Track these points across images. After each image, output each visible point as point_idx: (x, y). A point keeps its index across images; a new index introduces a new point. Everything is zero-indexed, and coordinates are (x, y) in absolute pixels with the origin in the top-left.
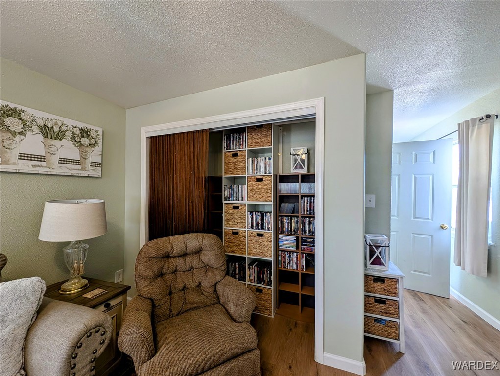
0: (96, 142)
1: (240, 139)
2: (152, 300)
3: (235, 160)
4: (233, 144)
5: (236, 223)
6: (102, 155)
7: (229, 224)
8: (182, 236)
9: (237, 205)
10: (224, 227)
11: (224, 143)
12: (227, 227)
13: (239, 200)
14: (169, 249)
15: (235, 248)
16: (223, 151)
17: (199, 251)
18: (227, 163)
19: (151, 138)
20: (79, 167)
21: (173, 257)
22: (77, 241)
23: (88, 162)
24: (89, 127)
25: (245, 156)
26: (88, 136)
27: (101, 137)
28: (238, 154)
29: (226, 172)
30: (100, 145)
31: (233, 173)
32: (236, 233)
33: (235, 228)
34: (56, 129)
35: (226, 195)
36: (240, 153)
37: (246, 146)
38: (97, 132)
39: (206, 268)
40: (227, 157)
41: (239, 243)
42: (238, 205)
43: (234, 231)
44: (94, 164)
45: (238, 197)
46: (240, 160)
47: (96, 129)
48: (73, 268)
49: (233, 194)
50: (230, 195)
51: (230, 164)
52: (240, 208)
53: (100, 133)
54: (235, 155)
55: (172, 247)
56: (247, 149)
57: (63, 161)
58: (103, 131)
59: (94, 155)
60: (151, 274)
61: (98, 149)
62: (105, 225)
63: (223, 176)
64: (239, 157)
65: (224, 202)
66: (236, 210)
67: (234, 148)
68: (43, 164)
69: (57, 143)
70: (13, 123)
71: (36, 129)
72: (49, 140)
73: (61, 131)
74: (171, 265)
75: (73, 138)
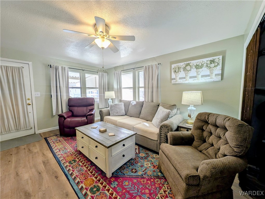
0: (218, 64)
6: (222, 69)
14: (206, 118)
20: (209, 78)
23: (214, 74)
24: (214, 58)
26: (214, 62)
27: (221, 60)
30: (221, 65)
34: (200, 65)
38: (219, 58)
39: (227, 142)
44: (217, 75)
53: (221, 58)
57: (203, 76)
59: (217, 70)
61: (219, 67)
68: (196, 79)
69: (201, 70)
70: (188, 68)
71: (194, 67)
72: (198, 70)
73: (202, 65)
74: (208, 128)
75: (207, 66)
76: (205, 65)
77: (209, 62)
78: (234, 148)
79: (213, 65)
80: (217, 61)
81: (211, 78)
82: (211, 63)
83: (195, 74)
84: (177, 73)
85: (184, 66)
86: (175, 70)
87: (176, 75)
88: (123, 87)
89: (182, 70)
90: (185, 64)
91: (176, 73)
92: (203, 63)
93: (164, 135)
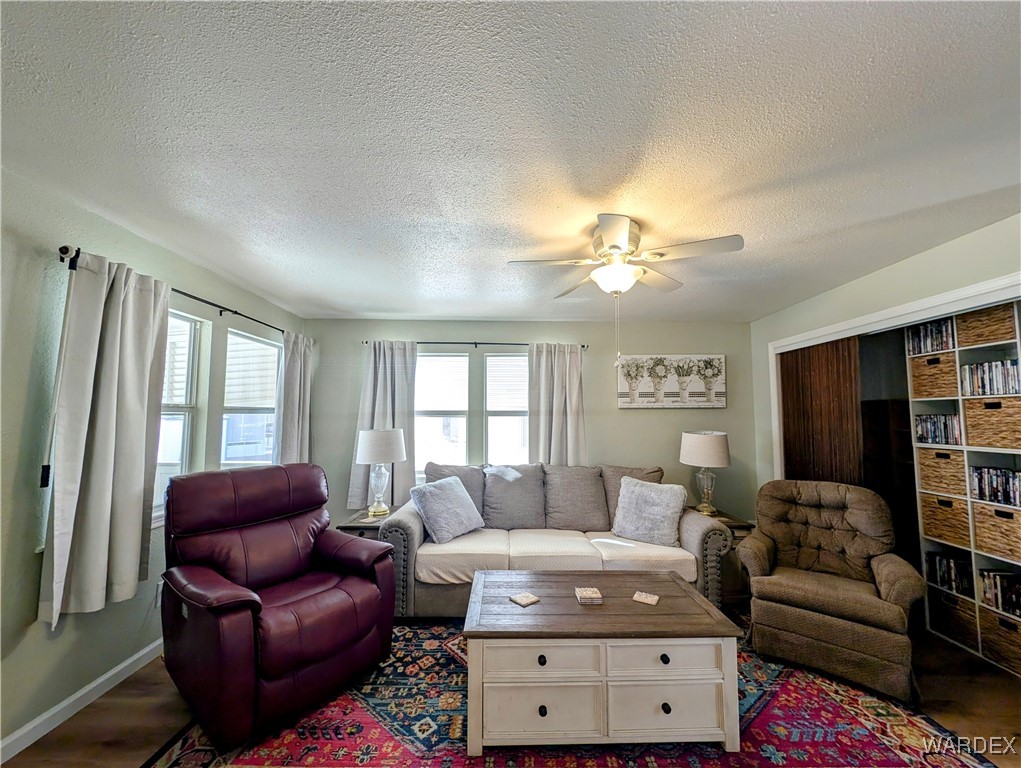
0: (719, 371)
1: (941, 332)
2: (774, 540)
3: (934, 371)
4: (925, 343)
5: (945, 486)
6: (726, 383)
7: (930, 485)
8: (814, 483)
9: (945, 452)
10: (918, 489)
11: (909, 342)
12: (926, 489)
13: (947, 443)
14: (795, 493)
15: (945, 531)
16: (908, 357)
17: (842, 507)
18: (917, 377)
19: (782, 354)
20: (705, 399)
21: (801, 505)
22: (708, 468)
23: (713, 392)
24: (712, 357)
25: (955, 363)
26: (712, 366)
27: (723, 364)
28: (938, 359)
29: (918, 393)
30: (723, 373)
31: (930, 394)
32: (948, 504)
33: (945, 495)
34: (686, 367)
35: (920, 433)
36: (942, 358)
37: (954, 344)
38: (719, 359)
39: (854, 532)
40: (916, 367)
41: (955, 522)
42: (948, 452)
43: (940, 498)
44: (718, 394)
45: (947, 438)
46: (944, 370)
47: (718, 357)
48: (703, 493)
49: (935, 432)
50: (927, 432)
51: (923, 377)
52: (952, 457)
53: (723, 360)
54: (934, 361)
55: (799, 493)
56: (957, 349)
57: (692, 394)
58: (726, 357)
59: (718, 385)
60: (772, 514)
61: (721, 378)
62: (729, 458)
63: (911, 400)
64: (941, 366)
65: (916, 444)
66: (943, 461)
67: (929, 349)
68: (679, 399)
69: (687, 379)
70: (660, 370)
71: (673, 370)
72: (681, 378)
73: (689, 368)
74: (799, 514)
75: (699, 372)
76: (695, 369)
77: (702, 365)
78: (881, 539)
79: (709, 372)
80: (717, 365)
81: (708, 401)
82: (707, 368)
83: (675, 389)
84: (634, 380)
85: (651, 363)
86: (629, 372)
87: (630, 385)
88: (418, 407)
89: (646, 374)
90: (652, 359)
91: (632, 378)
92: (691, 365)
93: (714, 558)
